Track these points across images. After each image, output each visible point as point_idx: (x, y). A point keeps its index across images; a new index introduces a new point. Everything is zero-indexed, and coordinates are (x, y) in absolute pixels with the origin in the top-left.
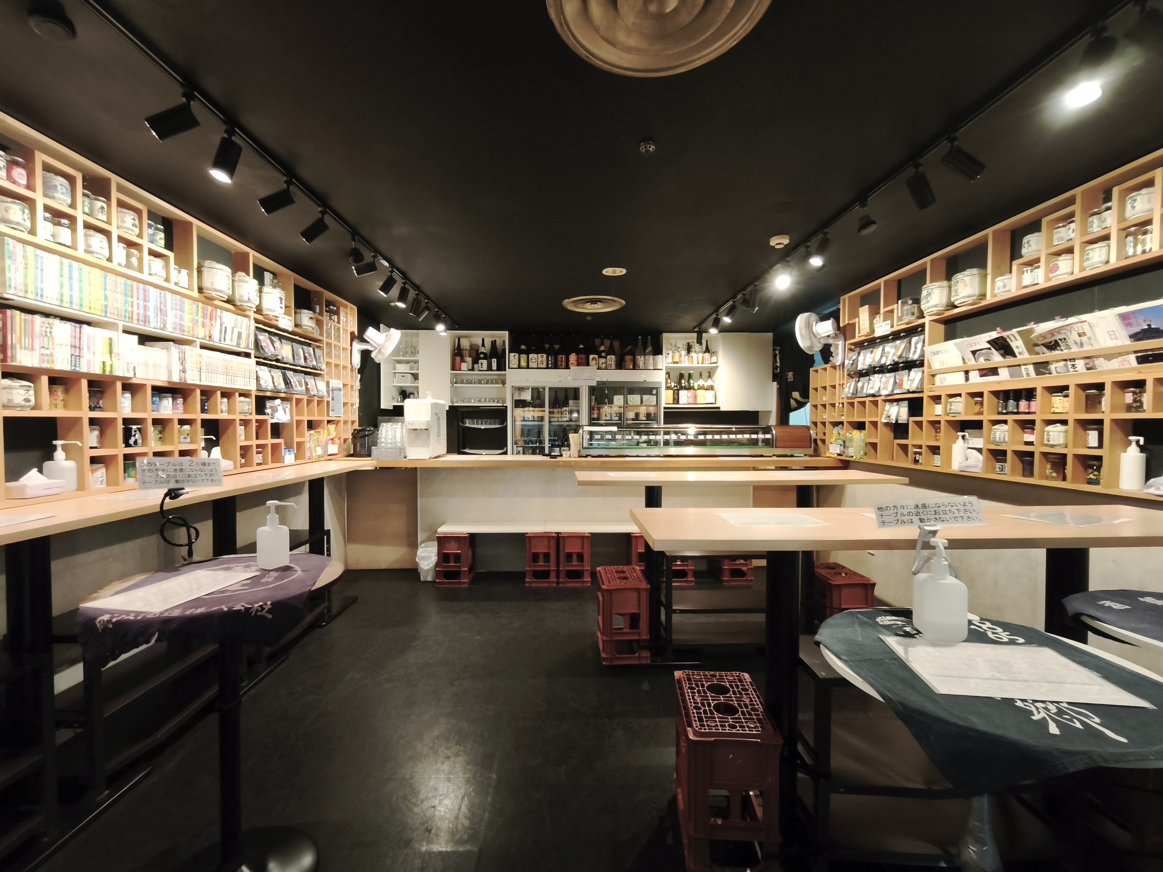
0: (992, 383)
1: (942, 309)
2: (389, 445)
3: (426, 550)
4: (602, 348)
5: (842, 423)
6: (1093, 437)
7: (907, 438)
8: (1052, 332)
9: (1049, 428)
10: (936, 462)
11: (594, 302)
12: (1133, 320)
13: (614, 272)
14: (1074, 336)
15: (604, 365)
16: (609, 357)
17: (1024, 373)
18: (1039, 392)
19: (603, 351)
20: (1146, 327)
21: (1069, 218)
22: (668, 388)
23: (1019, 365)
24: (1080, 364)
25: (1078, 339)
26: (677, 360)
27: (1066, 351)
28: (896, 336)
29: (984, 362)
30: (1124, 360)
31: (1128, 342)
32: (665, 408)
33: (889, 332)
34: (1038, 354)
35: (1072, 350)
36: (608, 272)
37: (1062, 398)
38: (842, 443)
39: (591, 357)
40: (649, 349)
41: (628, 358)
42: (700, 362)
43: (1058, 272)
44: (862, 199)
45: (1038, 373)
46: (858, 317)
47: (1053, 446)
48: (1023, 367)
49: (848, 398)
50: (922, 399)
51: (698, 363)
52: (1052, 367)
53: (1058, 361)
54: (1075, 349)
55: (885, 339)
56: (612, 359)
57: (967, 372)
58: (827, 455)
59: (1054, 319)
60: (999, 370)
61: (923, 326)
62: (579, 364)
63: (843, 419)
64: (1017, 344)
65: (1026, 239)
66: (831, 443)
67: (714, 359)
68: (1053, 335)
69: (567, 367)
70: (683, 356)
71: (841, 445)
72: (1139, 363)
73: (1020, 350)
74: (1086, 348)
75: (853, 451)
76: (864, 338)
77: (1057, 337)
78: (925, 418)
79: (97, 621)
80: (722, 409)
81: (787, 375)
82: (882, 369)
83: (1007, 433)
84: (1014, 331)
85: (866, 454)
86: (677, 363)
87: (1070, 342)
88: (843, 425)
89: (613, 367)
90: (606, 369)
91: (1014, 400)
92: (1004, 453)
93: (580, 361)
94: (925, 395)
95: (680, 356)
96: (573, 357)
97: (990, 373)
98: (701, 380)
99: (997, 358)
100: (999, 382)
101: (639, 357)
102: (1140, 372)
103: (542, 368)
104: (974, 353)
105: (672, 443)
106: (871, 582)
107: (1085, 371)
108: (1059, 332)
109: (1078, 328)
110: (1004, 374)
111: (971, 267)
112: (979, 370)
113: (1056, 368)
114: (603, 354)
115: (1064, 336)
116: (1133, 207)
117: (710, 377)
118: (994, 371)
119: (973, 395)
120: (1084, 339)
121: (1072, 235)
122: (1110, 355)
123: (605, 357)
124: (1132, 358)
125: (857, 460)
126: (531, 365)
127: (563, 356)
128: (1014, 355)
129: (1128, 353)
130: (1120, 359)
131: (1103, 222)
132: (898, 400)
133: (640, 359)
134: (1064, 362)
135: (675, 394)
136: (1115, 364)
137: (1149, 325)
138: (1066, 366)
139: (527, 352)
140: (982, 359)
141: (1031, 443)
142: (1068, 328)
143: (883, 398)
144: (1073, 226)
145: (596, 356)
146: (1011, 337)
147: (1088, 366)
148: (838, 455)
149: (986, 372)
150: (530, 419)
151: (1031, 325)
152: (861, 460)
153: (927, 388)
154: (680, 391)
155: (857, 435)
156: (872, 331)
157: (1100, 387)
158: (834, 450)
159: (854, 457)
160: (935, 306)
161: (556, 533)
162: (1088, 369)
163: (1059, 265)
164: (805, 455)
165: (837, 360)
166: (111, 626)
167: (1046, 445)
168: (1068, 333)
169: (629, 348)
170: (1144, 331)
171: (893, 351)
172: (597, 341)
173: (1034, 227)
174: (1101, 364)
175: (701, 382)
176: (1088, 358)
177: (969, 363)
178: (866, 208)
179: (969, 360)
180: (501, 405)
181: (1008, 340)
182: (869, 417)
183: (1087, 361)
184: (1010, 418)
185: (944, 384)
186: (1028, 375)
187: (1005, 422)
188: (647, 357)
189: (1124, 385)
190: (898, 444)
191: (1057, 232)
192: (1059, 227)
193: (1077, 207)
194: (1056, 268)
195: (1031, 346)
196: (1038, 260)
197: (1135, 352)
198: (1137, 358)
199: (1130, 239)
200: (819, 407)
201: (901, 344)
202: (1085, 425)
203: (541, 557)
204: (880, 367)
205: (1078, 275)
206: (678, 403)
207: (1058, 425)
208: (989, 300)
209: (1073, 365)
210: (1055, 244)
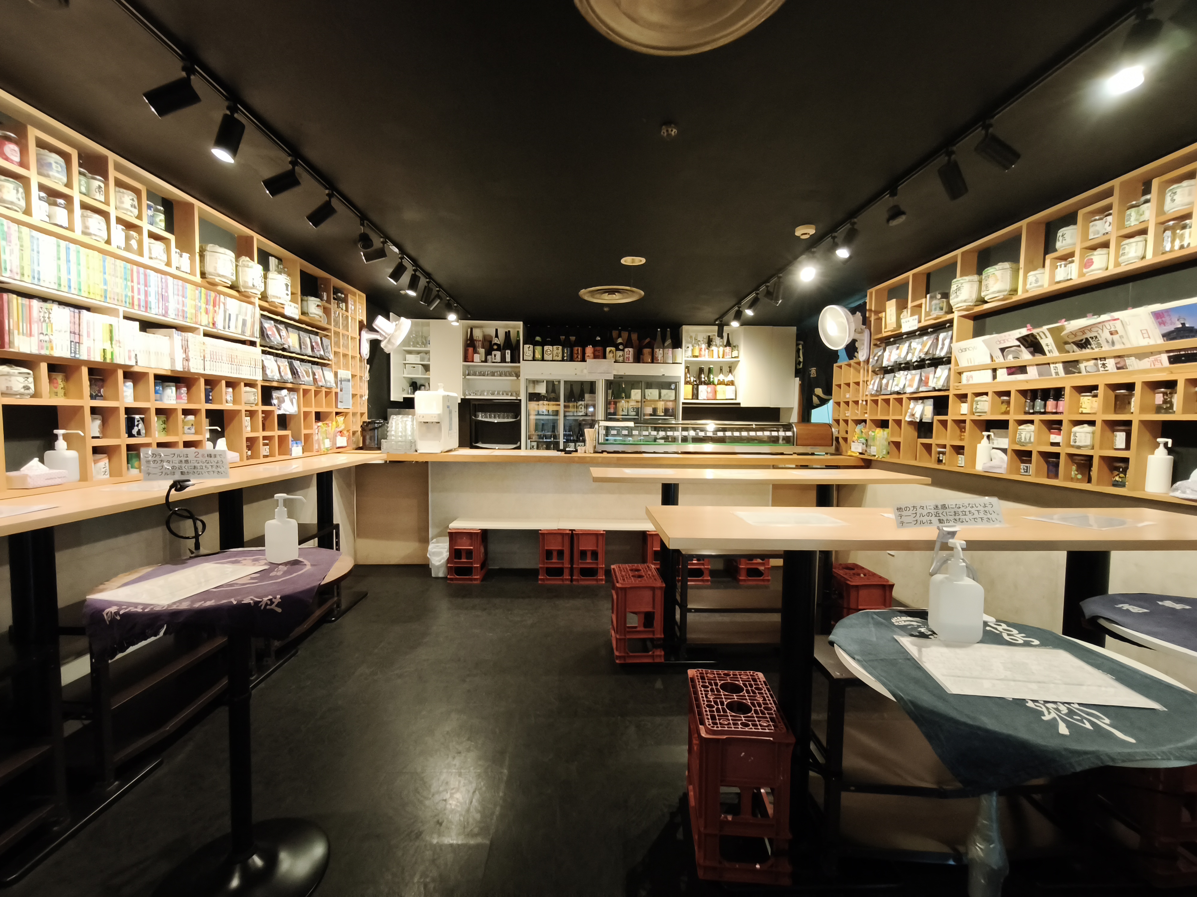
0: (1021, 381)
1: (972, 304)
2: (400, 439)
3: (438, 546)
4: (620, 340)
5: (865, 421)
6: (1120, 438)
7: (931, 437)
8: (1083, 330)
9: (1077, 429)
10: (960, 462)
11: (612, 292)
12: (1167, 319)
13: (633, 261)
14: (1105, 335)
15: (621, 359)
16: (626, 350)
17: (1053, 372)
18: (1067, 392)
19: (621, 344)
20: (1180, 326)
21: (1106, 211)
22: (687, 383)
23: (1049, 364)
24: (1111, 364)
25: (1110, 337)
26: (697, 354)
27: (1096, 350)
28: (923, 331)
29: (1012, 360)
30: (1156, 360)
31: (1160, 341)
32: (683, 403)
33: (916, 328)
34: (1069, 352)
35: (1103, 349)
36: (627, 261)
37: (1090, 398)
38: (864, 441)
39: (608, 349)
40: (668, 342)
41: (647, 351)
42: (721, 356)
43: (1092, 267)
44: (892, 188)
45: (1067, 372)
46: (885, 311)
47: (1079, 447)
48: (1052, 366)
49: (872, 395)
50: (947, 397)
51: (719, 357)
52: (1082, 366)
53: (1088, 360)
54: (1106, 348)
55: (911, 335)
56: (630, 352)
57: (994, 370)
58: (849, 454)
59: (1086, 317)
60: (1028, 368)
61: (951, 321)
62: (595, 357)
63: (866, 416)
64: (1047, 342)
65: (1060, 232)
66: (853, 442)
67: (735, 353)
68: (1084, 333)
69: (583, 360)
70: (703, 350)
71: (863, 444)
72: (1171, 362)
73: (1050, 348)
74: (1117, 347)
75: (875, 450)
76: (890, 333)
77: (1088, 335)
78: (950, 417)
79: (104, 613)
80: (742, 406)
81: (810, 371)
82: (907, 366)
83: (1033, 434)
84: (1045, 328)
85: (888, 453)
86: (697, 357)
87: (1102, 341)
88: (866, 423)
89: (631, 360)
90: (623, 362)
91: (1042, 400)
92: (1029, 454)
93: (597, 353)
94: (951, 393)
95: (700, 350)
96: (589, 350)
97: (1019, 371)
98: (721, 374)
99: (1026, 355)
100: (1027, 381)
101: (657, 350)
102: (1172, 373)
103: (558, 361)
104: (1003, 350)
105: (690, 439)
106: (890, 583)
107: (1115, 370)
108: (1090, 331)
109: (1110, 326)
110: (1032, 372)
111: (1003, 261)
112: (1007, 368)
113: (1085, 367)
114: (621, 347)
115: (1096, 334)
116: (1173, 200)
117: (730, 371)
118: (1022, 369)
119: (1000, 394)
120: (1116, 337)
121: (1109, 229)
122: (1141, 354)
123: (623, 350)
124: (1164, 358)
125: (879, 459)
126: (546, 357)
127: (579, 348)
128: (1043, 352)
129: (1160, 353)
130: (1152, 358)
131: (1141, 215)
132: (923, 398)
133: (659, 353)
134: (1094, 361)
135: (695, 389)
136: (1146, 363)
137: (1183, 324)
138: (1096, 365)
139: (543, 344)
140: (1010, 357)
141: (1057, 444)
142: (1100, 326)
143: (908, 396)
144: (1109, 218)
145: (613, 349)
146: (1041, 334)
147: (1118, 366)
148: (860, 453)
149: (1013, 370)
150: (544, 414)
151: (1063, 323)
152: (883, 460)
153: (953, 386)
154: (699, 386)
155: (880, 434)
156: (899, 326)
157: (1130, 387)
158: (856, 448)
159: (877, 456)
160: (965, 301)
161: (570, 530)
162: (1118, 368)
163: (1094, 260)
164: (827, 454)
165: (862, 355)
166: (118, 618)
167: (1073, 446)
168: (1100, 331)
169: (648, 340)
170: (1177, 330)
171: (919, 347)
172: (615, 333)
173: (1069, 219)
174: (1132, 363)
175: (721, 377)
176: (1119, 357)
177: (997, 361)
178: (896, 198)
179: (998, 357)
180: (515, 398)
181: (1038, 337)
182: (893, 415)
183: (1119, 360)
184: (1036, 418)
185: (971, 382)
186: (1057, 373)
187: (1032, 422)
188: (666, 350)
189: (1154, 386)
190: (922, 444)
191: (1093, 226)
192: (1096, 220)
193: (1114, 199)
194: (1090, 263)
195: (1062, 344)
196: (1072, 255)
197: (1168, 352)
198: (1170, 358)
199: (1168, 233)
200: (842, 404)
201: (928, 340)
202: (1113, 426)
203: (555, 554)
204: (905, 364)
205: (1113, 270)
206: (697, 399)
207: (1086, 425)
208: (1021, 295)
209: (1104, 364)
210: (1090, 238)
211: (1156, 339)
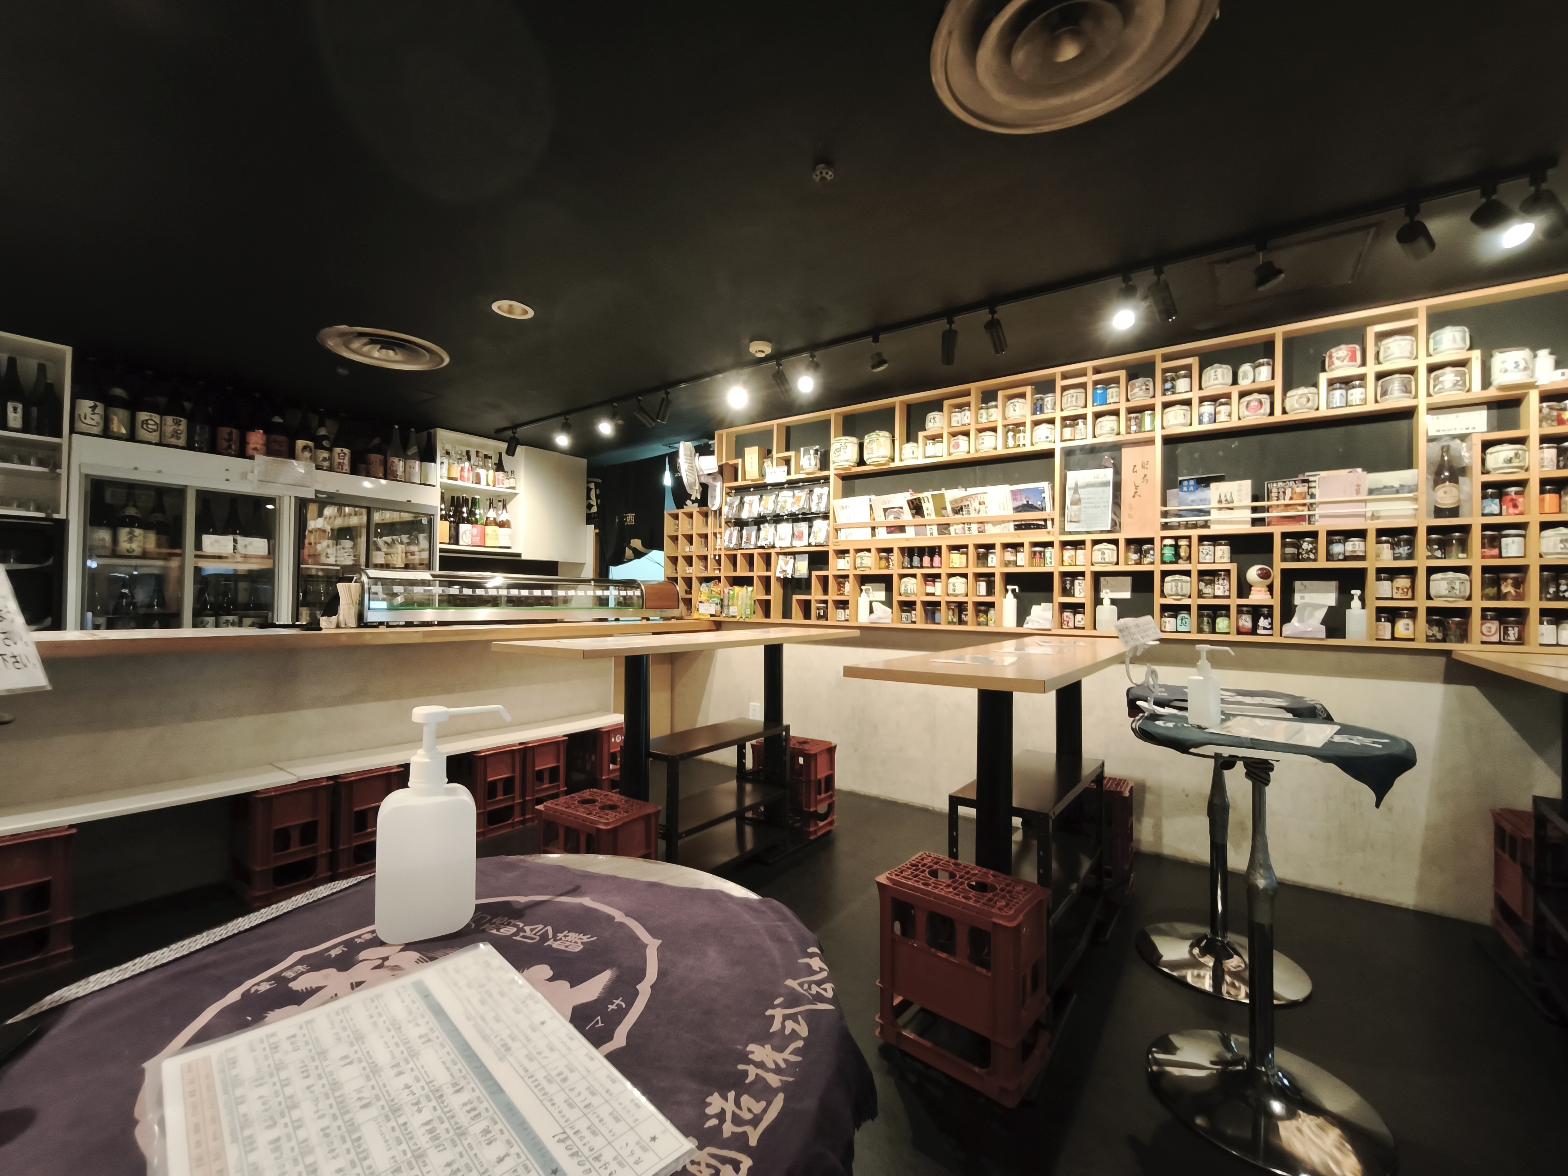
0: (898, 540)
1: (852, 464)
5: (719, 579)
6: (983, 586)
7: (810, 594)
8: (960, 499)
9: (952, 580)
10: (840, 616)
11: (387, 344)
12: (1018, 497)
13: (511, 310)
14: (975, 505)
16: (338, 450)
17: (928, 532)
18: (944, 550)
20: (1025, 503)
21: (961, 407)
22: (444, 518)
23: (925, 525)
24: (975, 527)
25: (977, 506)
26: (457, 475)
27: (966, 516)
28: (793, 485)
29: (893, 520)
30: (1008, 527)
31: (1010, 512)
32: (441, 550)
33: (784, 480)
34: (944, 516)
35: (971, 516)
36: (500, 307)
37: (958, 555)
38: (719, 601)
39: (300, 443)
40: (413, 450)
41: (376, 458)
42: (491, 483)
43: (959, 450)
44: (875, 333)
45: (940, 533)
46: (743, 457)
47: (956, 596)
48: (927, 527)
49: (727, 549)
50: (827, 553)
51: (488, 485)
52: (952, 529)
53: (957, 524)
54: (973, 515)
55: (779, 486)
56: (342, 454)
57: (873, 529)
58: (690, 617)
59: (957, 488)
60: (906, 528)
61: (826, 479)
62: (270, 451)
63: (722, 575)
64: (928, 507)
65: (931, 416)
66: (701, 602)
67: (511, 482)
68: (962, 501)
69: (242, 453)
70: (466, 470)
71: (717, 604)
72: (1015, 529)
73: (929, 511)
74: (982, 514)
75: (736, 610)
76: (750, 483)
77: (963, 504)
78: (830, 572)
80: (524, 557)
82: (777, 519)
83: (915, 586)
84: (928, 494)
85: (754, 613)
86: (455, 479)
87: (971, 509)
88: (720, 581)
89: (347, 467)
90: (331, 469)
91: (918, 556)
92: (913, 603)
93: (276, 447)
94: (831, 549)
95: (462, 469)
96: (257, 438)
97: (898, 531)
98: (491, 510)
99: (907, 515)
100: (907, 540)
101: (396, 460)
102: (1018, 537)
103: (176, 447)
104: (885, 510)
106: (833, 745)
107: (977, 533)
108: (967, 500)
109: (981, 498)
110: (910, 532)
111: (880, 430)
112: (887, 527)
113: (955, 529)
114: (325, 443)
115: (968, 503)
116: (1015, 410)
117: (504, 506)
118: (901, 529)
119: (881, 550)
120: (982, 507)
121: (967, 421)
122: (996, 522)
123: (330, 450)
124: (1012, 525)
125: (741, 620)
126: (142, 434)
127: (234, 431)
128: (922, 516)
129: (1009, 522)
130: (1003, 525)
131: (991, 416)
132: (793, 554)
133: (399, 465)
134: (962, 525)
135: (452, 529)
136: (998, 529)
137: (1028, 502)
138: (964, 529)
140: (891, 517)
141: (933, 594)
142: (974, 497)
143: (778, 550)
144: (967, 413)
145: (311, 444)
146: (924, 499)
147: (983, 530)
148: (712, 615)
149: (891, 529)
151: (943, 491)
152: (747, 620)
153: (833, 542)
154: (461, 525)
155: (740, 592)
156: (762, 475)
157: (990, 547)
158: (706, 609)
159: (738, 618)
160: (844, 461)
161: (329, 778)
162: (979, 532)
163: (959, 444)
165: (715, 504)
167: (949, 595)
168: (973, 501)
169: (377, 441)
170: (1024, 505)
171: (790, 500)
173: (937, 405)
174: (990, 529)
175: (492, 514)
176: (981, 523)
177: (877, 520)
179: (879, 516)
181: (922, 501)
182: (758, 571)
183: (980, 525)
184: (919, 572)
185: (849, 539)
186: (931, 534)
187: (914, 576)
188: (410, 462)
189: (1006, 546)
190: (797, 600)
191: (955, 416)
192: (956, 412)
193: (972, 399)
194: (957, 446)
195: (940, 509)
196: (940, 436)
198: (1015, 525)
199: (1011, 434)
200: (680, 560)
201: (802, 494)
202: (978, 576)
203: (296, 835)
204: (774, 516)
205: (973, 455)
206: (458, 544)
207: (958, 577)
208: (897, 464)
209: (969, 528)
210: (953, 425)
211: (1009, 512)
